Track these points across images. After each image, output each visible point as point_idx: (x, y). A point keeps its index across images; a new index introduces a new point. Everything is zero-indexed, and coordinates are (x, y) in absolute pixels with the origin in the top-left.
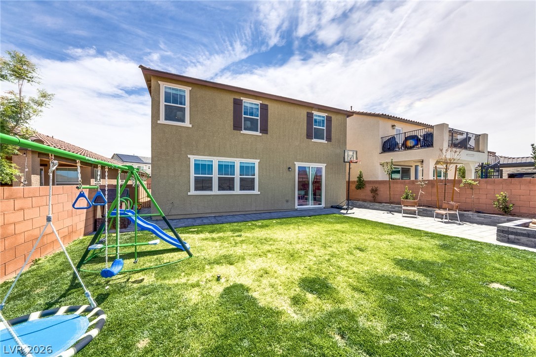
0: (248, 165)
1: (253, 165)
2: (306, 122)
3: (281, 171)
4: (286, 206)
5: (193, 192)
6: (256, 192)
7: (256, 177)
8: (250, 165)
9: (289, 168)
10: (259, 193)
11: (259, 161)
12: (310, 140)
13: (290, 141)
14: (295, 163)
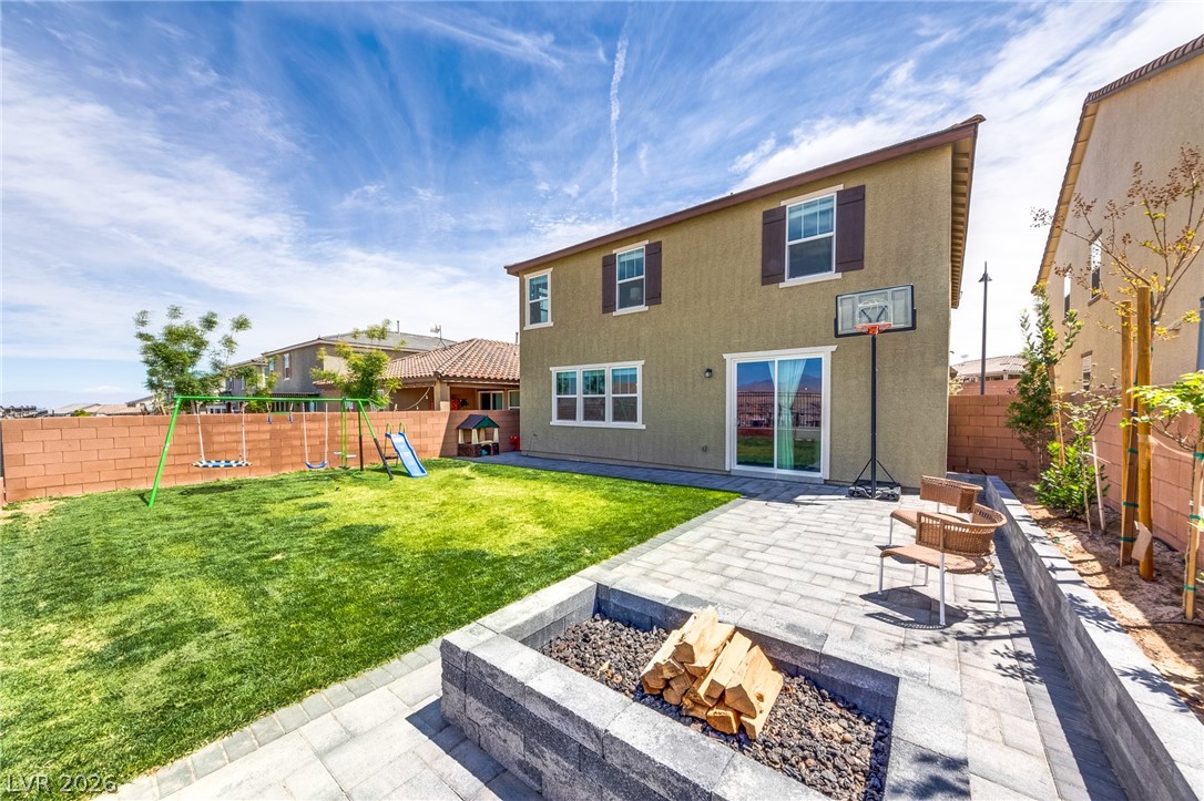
0: (624, 373)
1: (633, 373)
2: (760, 241)
3: (690, 380)
4: (701, 461)
5: (555, 422)
6: (639, 425)
7: (639, 395)
8: (628, 373)
9: (709, 371)
10: (644, 427)
11: (643, 362)
12: (773, 286)
13: (712, 304)
14: (725, 356)
